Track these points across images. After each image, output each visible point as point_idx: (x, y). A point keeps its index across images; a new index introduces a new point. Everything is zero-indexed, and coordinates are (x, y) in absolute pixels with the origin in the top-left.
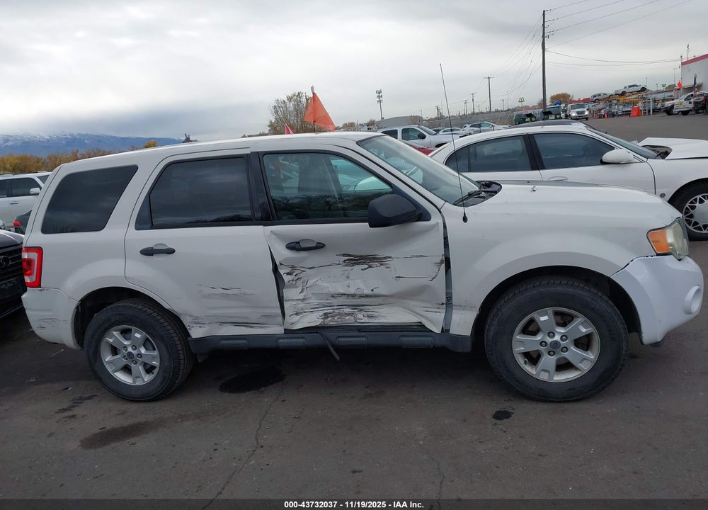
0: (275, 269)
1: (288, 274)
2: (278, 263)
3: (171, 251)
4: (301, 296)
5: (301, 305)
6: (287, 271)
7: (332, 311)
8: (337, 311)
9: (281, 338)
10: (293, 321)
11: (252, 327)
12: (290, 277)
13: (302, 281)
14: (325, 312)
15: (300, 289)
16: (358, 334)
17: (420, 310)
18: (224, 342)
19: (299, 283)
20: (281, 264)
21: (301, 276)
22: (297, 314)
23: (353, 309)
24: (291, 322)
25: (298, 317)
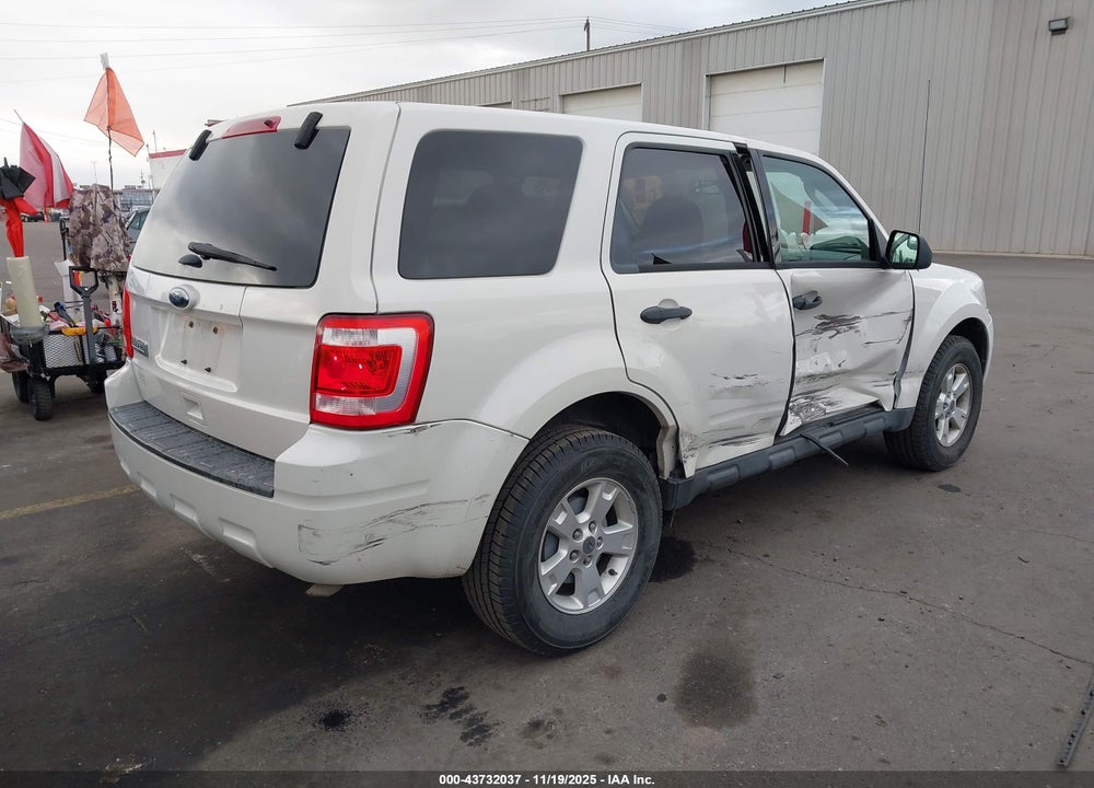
3: (683, 314)
9: (772, 453)
16: (830, 430)
17: (869, 387)
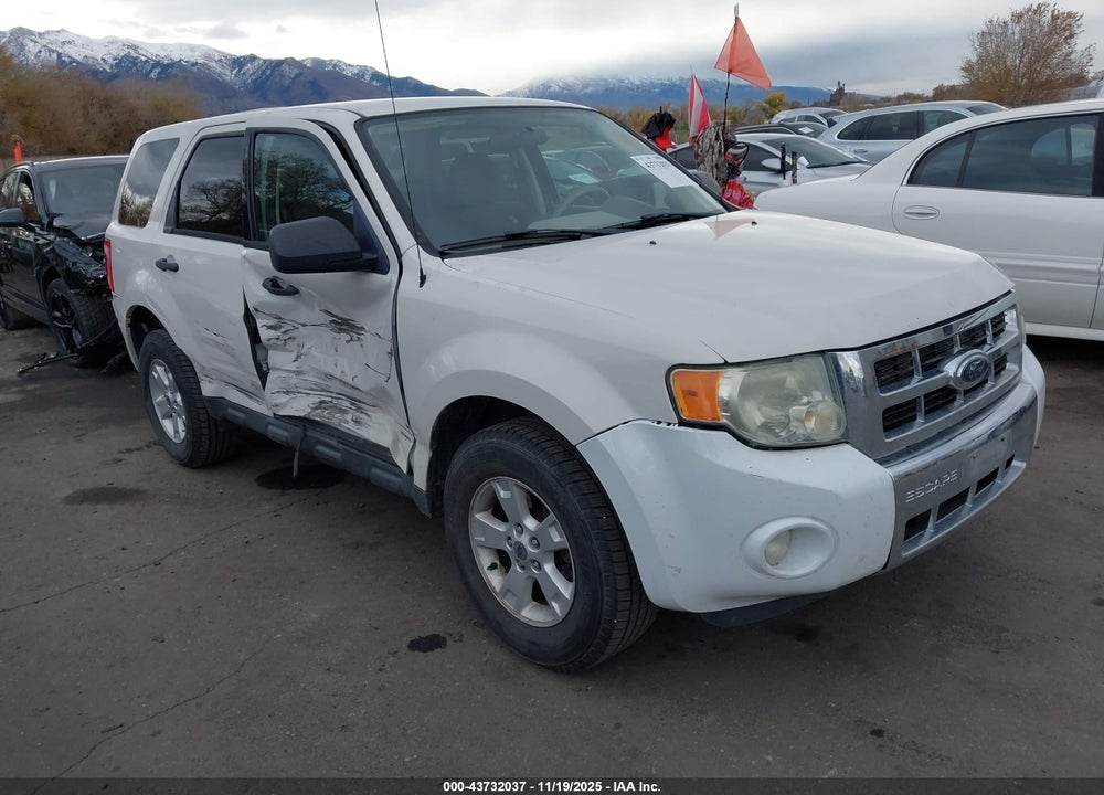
0: (249, 317)
1: (270, 327)
2: (251, 309)
4: (292, 367)
5: (294, 380)
6: (272, 322)
7: (330, 399)
8: (335, 401)
9: (270, 424)
10: (278, 401)
11: (250, 397)
12: (272, 334)
13: (296, 342)
14: (323, 398)
15: (294, 356)
18: (230, 411)
19: (291, 344)
20: (256, 310)
21: (294, 334)
22: (287, 393)
23: (353, 404)
24: (273, 402)
25: (288, 397)
